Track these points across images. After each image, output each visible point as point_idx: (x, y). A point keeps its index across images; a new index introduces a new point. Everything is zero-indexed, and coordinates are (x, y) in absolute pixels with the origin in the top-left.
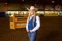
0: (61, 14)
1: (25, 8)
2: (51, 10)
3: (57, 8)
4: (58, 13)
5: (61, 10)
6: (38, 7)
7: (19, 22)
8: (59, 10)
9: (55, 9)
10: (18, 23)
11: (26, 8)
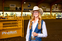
0: (60, 16)
1: (9, 8)
2: (47, 11)
3: (55, 7)
4: (57, 15)
5: (60, 11)
6: (29, 6)
7: (5, 28)
8: (57, 11)
9: (52, 9)
10: (3, 30)
11: (10, 6)
